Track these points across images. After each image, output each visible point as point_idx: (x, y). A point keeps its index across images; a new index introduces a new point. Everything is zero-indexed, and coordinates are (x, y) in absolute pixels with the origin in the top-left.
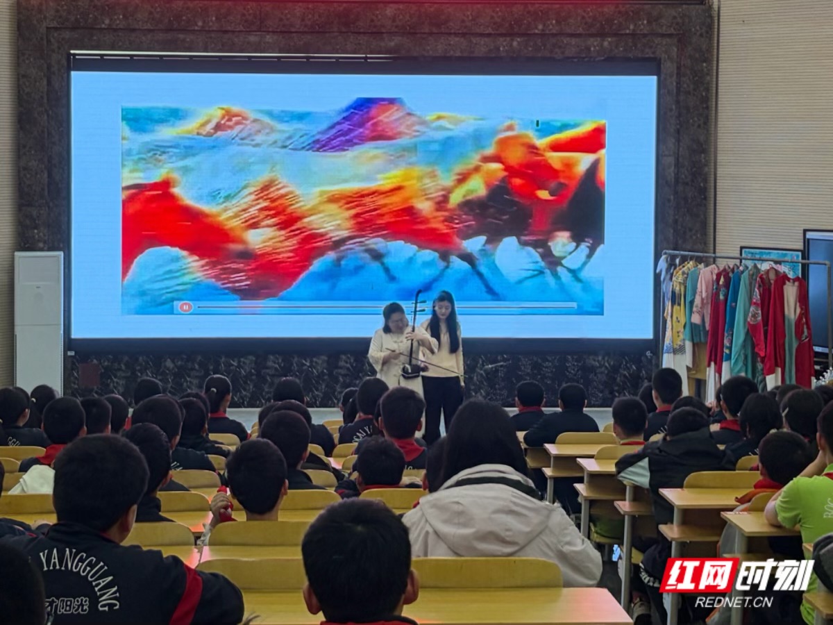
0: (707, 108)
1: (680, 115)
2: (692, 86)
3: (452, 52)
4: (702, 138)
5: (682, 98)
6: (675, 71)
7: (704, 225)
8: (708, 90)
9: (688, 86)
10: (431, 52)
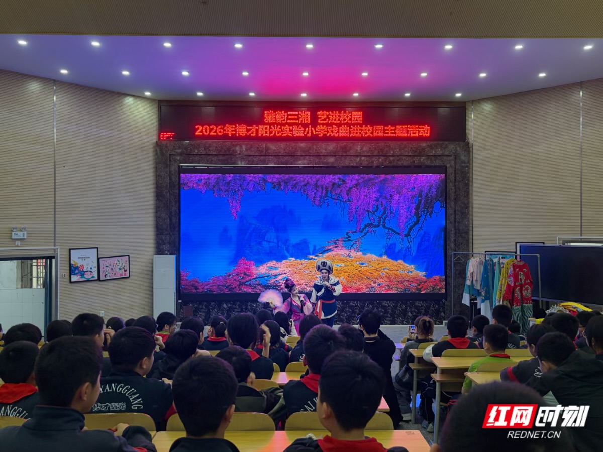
0: (468, 188)
1: (456, 192)
2: (461, 179)
3: (352, 164)
4: (466, 202)
5: (457, 184)
6: (453, 172)
7: (468, 241)
8: (468, 180)
9: (460, 178)
10: (342, 164)
